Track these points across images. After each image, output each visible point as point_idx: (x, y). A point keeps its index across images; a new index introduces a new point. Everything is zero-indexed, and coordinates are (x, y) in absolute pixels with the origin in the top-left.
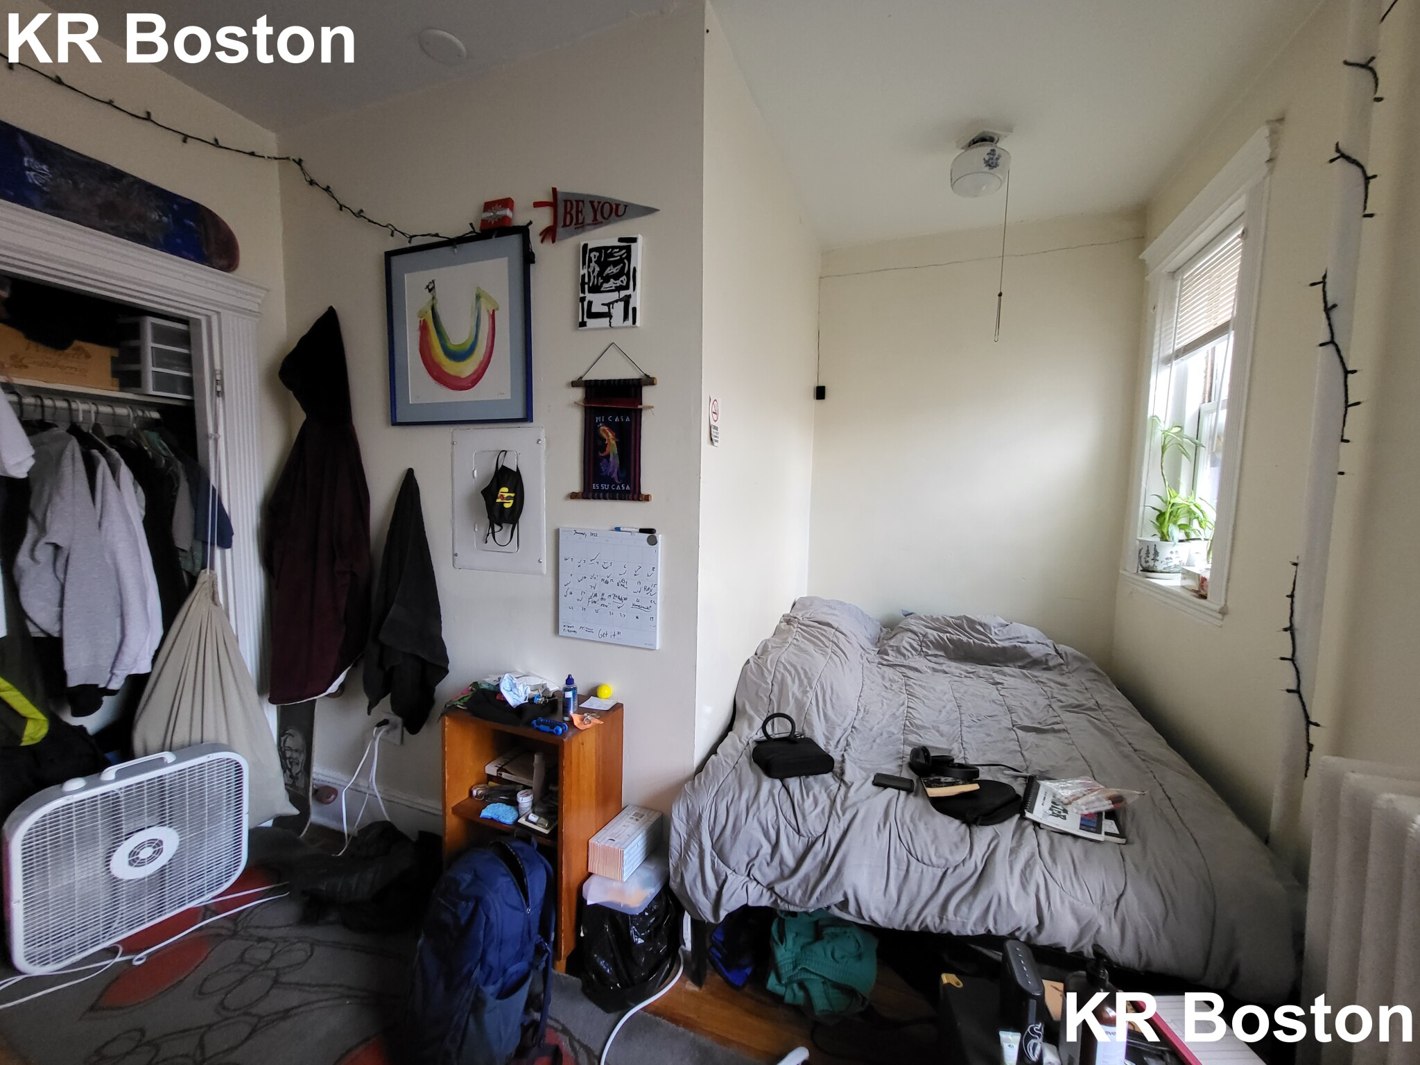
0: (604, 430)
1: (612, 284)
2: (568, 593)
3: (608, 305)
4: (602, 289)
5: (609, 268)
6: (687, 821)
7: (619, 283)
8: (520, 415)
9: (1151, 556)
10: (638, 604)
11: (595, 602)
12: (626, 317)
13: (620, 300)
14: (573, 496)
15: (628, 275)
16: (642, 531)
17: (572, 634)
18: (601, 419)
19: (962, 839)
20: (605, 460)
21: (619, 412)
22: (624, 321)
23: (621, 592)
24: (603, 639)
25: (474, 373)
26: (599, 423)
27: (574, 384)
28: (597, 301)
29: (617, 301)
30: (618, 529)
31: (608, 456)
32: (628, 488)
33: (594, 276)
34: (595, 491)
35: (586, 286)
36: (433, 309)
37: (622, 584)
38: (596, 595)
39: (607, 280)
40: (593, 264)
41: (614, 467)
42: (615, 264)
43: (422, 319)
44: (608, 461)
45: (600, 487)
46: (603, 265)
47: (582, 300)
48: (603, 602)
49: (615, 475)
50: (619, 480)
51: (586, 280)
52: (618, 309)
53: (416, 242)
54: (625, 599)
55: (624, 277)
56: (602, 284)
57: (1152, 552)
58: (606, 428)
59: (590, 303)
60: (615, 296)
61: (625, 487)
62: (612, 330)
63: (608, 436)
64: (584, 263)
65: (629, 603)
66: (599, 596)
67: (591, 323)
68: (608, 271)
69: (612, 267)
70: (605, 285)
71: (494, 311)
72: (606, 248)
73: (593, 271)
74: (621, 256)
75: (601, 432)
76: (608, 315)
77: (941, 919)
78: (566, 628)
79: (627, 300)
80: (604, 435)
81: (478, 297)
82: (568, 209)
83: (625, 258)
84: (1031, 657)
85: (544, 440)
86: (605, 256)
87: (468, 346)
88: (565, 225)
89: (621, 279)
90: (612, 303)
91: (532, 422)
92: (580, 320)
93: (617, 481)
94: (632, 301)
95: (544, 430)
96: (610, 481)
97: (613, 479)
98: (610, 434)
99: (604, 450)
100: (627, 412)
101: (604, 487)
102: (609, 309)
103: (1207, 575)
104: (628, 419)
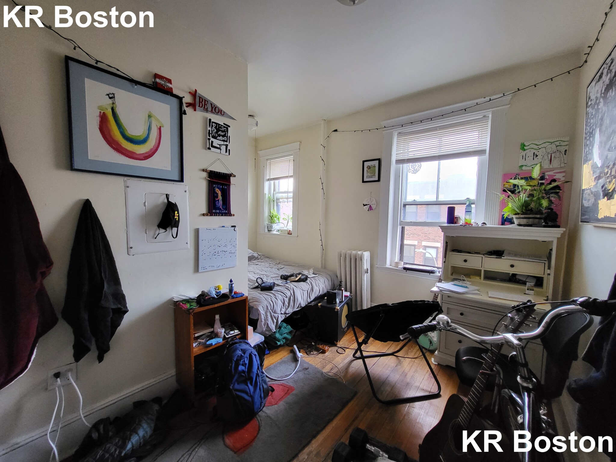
0: (217, 190)
1: (221, 138)
2: (204, 254)
3: (220, 145)
4: (217, 138)
5: (220, 132)
6: (264, 310)
7: (224, 139)
8: (177, 179)
9: (271, 227)
10: (231, 252)
11: (215, 255)
12: (226, 152)
13: (225, 145)
14: (204, 215)
15: (227, 137)
16: (232, 227)
17: (206, 270)
18: (216, 186)
19: (307, 284)
20: (218, 201)
21: (222, 184)
22: (226, 153)
23: (225, 249)
24: (218, 268)
25: (146, 153)
26: (215, 187)
27: (203, 170)
28: (216, 142)
29: (223, 145)
30: (223, 227)
31: (218, 200)
32: (226, 212)
33: (214, 133)
34: (214, 213)
35: (211, 135)
36: (113, 109)
37: (226, 246)
38: (215, 252)
39: (219, 135)
40: (213, 128)
41: (220, 204)
42: (223, 131)
43: (102, 112)
44: (219, 202)
45: (216, 211)
46: (218, 130)
47: (209, 139)
48: (218, 254)
49: (221, 207)
50: (223, 209)
51: (211, 132)
52: (223, 148)
53: (99, 65)
54: (227, 251)
55: (226, 138)
56: (217, 136)
57: (271, 226)
58: (218, 190)
59: (212, 142)
60: (222, 143)
61: (225, 211)
62: (220, 154)
63: (219, 192)
64: (210, 126)
65: (228, 252)
66: (217, 252)
67: (212, 149)
68: (220, 133)
69: (221, 132)
70: (218, 137)
71: (160, 127)
72: (219, 125)
73: (214, 130)
74: (225, 130)
75: (216, 191)
76: (220, 149)
77: (310, 299)
78: (203, 268)
79: (227, 146)
80: (218, 192)
81: (150, 116)
82: (201, 101)
83: (226, 131)
84: (255, 257)
85: (188, 191)
86: (218, 127)
87: (142, 138)
88: (199, 106)
89: (225, 138)
90: (222, 145)
91: (183, 182)
92: (208, 147)
93: (222, 209)
94: (228, 147)
95: (187, 187)
96: (220, 209)
97: (221, 208)
98: (220, 192)
99: (217, 198)
100: (226, 185)
101: (218, 211)
102: (220, 146)
103: (291, 230)
104: (226, 187)
